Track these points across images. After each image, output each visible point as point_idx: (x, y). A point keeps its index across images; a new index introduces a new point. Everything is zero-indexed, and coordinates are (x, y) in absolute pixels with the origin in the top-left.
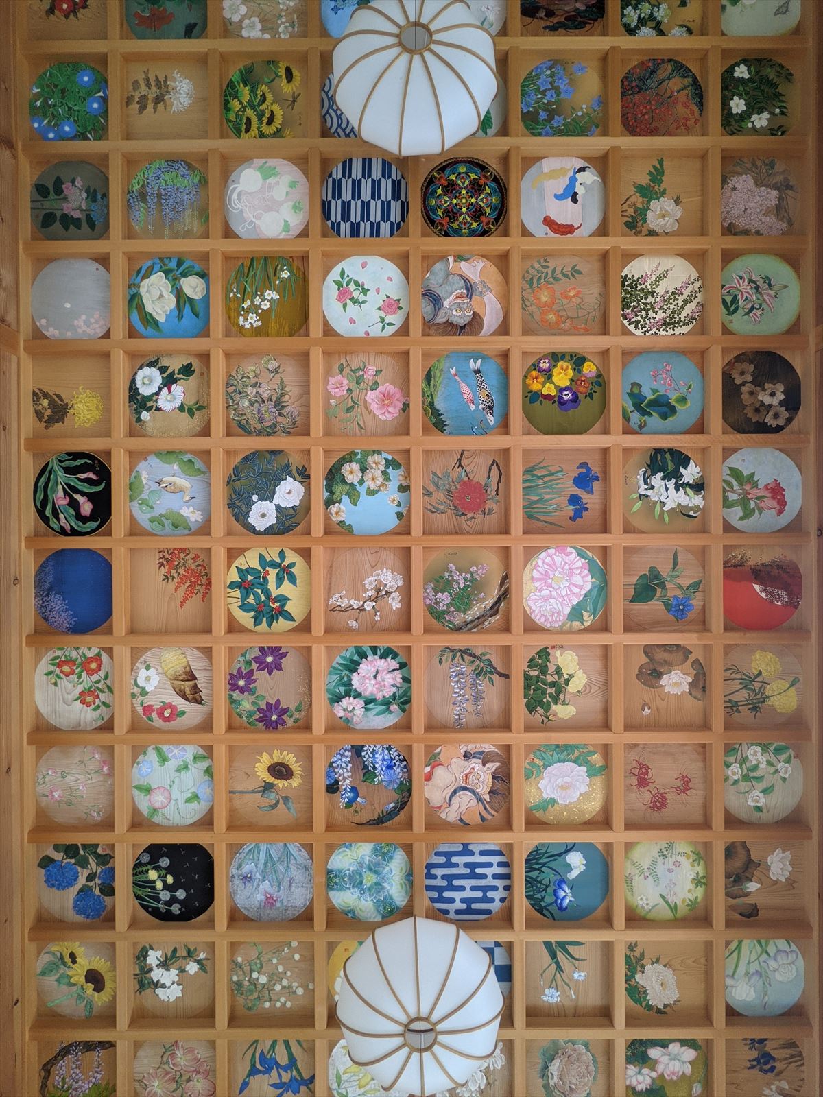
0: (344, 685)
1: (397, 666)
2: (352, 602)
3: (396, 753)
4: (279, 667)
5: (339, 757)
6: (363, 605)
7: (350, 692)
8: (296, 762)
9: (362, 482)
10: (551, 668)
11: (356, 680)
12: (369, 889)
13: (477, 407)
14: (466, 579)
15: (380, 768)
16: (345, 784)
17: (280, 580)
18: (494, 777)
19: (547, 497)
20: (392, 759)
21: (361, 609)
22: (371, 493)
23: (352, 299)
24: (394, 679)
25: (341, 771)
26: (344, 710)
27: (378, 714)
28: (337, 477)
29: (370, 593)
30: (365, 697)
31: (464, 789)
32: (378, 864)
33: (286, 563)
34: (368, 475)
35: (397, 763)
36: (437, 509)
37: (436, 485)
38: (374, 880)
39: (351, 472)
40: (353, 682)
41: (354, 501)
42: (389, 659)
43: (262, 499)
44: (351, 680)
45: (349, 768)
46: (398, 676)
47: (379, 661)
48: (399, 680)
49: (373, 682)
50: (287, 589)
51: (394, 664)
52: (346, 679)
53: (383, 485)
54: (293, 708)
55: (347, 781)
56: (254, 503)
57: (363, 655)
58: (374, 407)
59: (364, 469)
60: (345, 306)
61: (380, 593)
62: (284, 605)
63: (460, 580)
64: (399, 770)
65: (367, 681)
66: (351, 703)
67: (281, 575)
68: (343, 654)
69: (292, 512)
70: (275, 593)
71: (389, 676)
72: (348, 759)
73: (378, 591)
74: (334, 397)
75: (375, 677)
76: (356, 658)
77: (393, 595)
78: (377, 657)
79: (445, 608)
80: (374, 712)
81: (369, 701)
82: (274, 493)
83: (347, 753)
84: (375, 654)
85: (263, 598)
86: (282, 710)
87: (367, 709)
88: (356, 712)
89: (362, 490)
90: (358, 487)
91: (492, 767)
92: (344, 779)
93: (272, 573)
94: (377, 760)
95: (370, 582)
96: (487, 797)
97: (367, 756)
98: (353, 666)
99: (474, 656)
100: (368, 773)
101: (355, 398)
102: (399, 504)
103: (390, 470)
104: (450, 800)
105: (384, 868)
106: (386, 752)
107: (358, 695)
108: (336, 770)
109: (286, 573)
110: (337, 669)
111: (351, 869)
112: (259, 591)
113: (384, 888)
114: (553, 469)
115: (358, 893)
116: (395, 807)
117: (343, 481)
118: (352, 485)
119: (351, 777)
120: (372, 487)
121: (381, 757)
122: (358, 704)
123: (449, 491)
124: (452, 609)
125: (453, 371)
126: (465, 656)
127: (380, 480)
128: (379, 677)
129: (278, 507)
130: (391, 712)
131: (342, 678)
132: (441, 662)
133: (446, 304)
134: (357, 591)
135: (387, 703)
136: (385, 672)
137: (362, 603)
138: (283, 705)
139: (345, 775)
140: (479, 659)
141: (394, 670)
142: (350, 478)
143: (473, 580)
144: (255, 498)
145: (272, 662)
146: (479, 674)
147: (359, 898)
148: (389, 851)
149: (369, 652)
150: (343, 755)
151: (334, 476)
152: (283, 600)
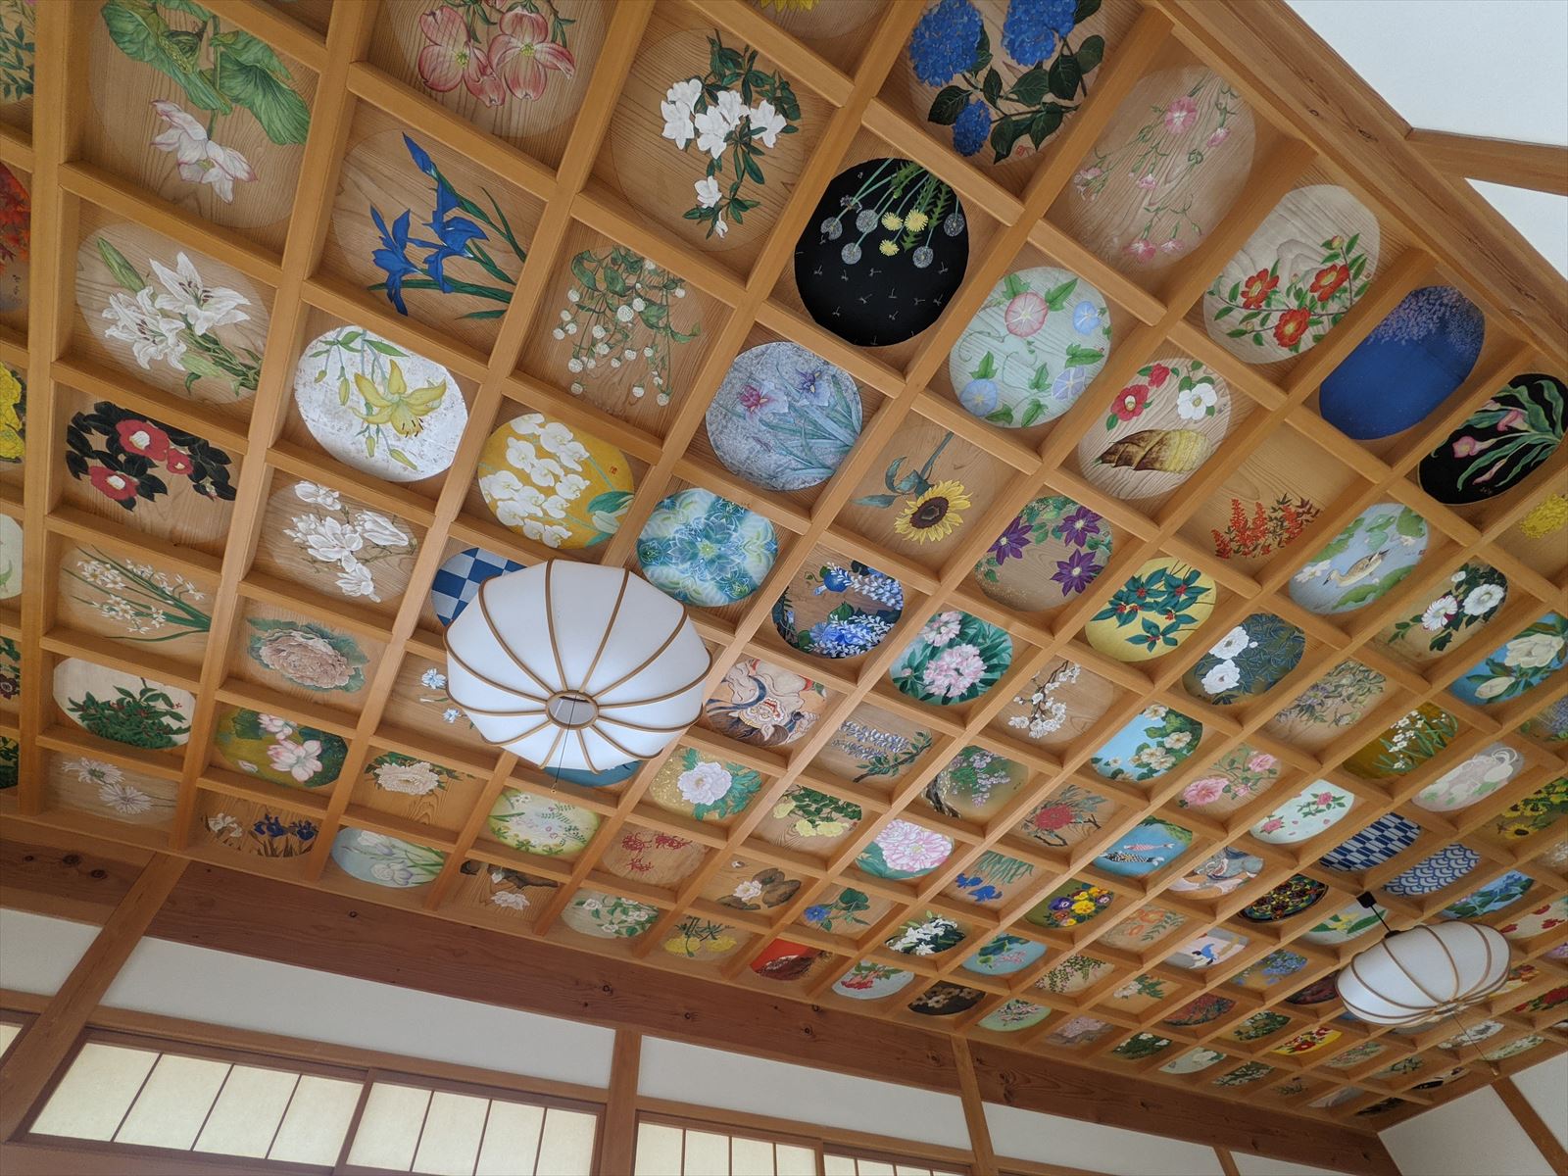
0: (976, 636)
1: (949, 695)
2: (1057, 684)
3: (852, 652)
4: (1057, 577)
5: (895, 591)
6: (1043, 692)
7: (962, 637)
8: (927, 538)
9: (1161, 745)
10: (835, 815)
11: (970, 650)
12: (692, 544)
13: (1123, 850)
14: (983, 786)
15: (847, 627)
16: (855, 582)
17: (1149, 626)
18: (754, 729)
19: (998, 866)
20: (847, 645)
21: (1041, 689)
22: (1141, 749)
23: (1314, 803)
24: (938, 687)
25: (876, 584)
26: (947, 623)
27: (913, 654)
28: (1189, 727)
29: (1048, 705)
30: (943, 650)
31: (760, 698)
32: (722, 569)
33: (1160, 642)
34: (1160, 751)
35: (839, 648)
36: (1069, 790)
37: (1091, 799)
38: (701, 555)
39: (1179, 740)
40: (970, 646)
41: (1151, 732)
42: (964, 691)
43: (1247, 651)
44: (974, 645)
45: (873, 595)
46: (938, 690)
47: (971, 681)
48: (933, 690)
49: (954, 666)
50: (1135, 628)
51: (954, 693)
52: (980, 640)
53: (1139, 759)
54: (998, 569)
55: (857, 586)
56: (1250, 641)
57: (990, 669)
58: (1211, 782)
59: (1169, 751)
60: (1315, 796)
61: (1039, 711)
62: (1119, 618)
63: (985, 781)
64: (830, 645)
65: (959, 660)
66: (948, 633)
67: (1154, 631)
68: (1010, 651)
69: (1202, 672)
70: (1141, 614)
71: (946, 683)
72: (884, 599)
73: (1043, 712)
74: (1257, 756)
75: (957, 670)
76: (995, 661)
77: (1027, 723)
78: (977, 681)
79: (971, 760)
80: (918, 653)
81: (935, 652)
82: (1237, 665)
83: (893, 601)
84: (982, 681)
85: (1148, 600)
86: (1005, 555)
87: (928, 646)
88: (934, 633)
89: (1153, 742)
90: (1160, 739)
91: (767, 733)
92: (862, 584)
93: (1162, 622)
94: (859, 630)
95: (1061, 710)
96: (735, 714)
97: (872, 621)
98: (986, 654)
99: (902, 763)
100: (849, 613)
101: (1237, 772)
102: (1107, 764)
103: (1145, 770)
104: (755, 679)
105: (711, 573)
106: (861, 643)
107: (951, 644)
108: (880, 580)
109: (1152, 635)
110: (999, 637)
111: (735, 535)
112: (1160, 600)
113: (684, 561)
114: (1015, 878)
115: (694, 526)
116: (786, 623)
117: (1180, 730)
118: (1168, 735)
119: (860, 593)
120: (1147, 751)
121: (859, 634)
122: (941, 640)
123: (1077, 805)
124: (965, 764)
125: (1170, 846)
126: (907, 756)
127: (1145, 759)
128: (954, 673)
129: (1221, 661)
130: (904, 668)
131: (984, 637)
132: (921, 734)
133: (1226, 861)
134: (1064, 694)
135: (918, 669)
136: (953, 681)
137: (1046, 692)
138: (1010, 559)
139: (867, 587)
140: (893, 767)
141: (948, 690)
142: (1175, 736)
143: (977, 791)
144: (1254, 645)
145: (1070, 572)
146: (879, 760)
147: (687, 525)
148: (732, 589)
149: (989, 676)
150: (894, 596)
151: (1194, 727)
152: (1125, 620)
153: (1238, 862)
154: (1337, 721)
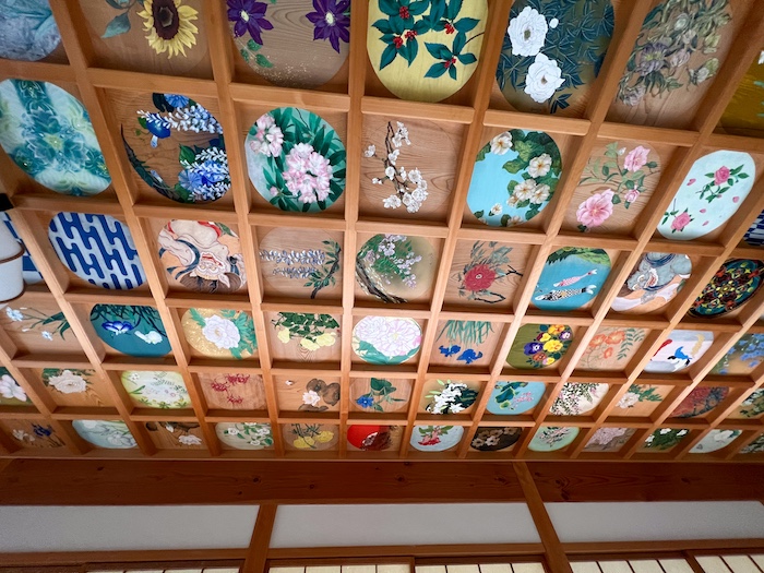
0: (298, 132)
1: (321, 199)
2: (397, 152)
3: (222, 189)
4: (319, 34)
5: (205, 116)
6: (391, 165)
7: (290, 141)
8: (185, 47)
9: (527, 177)
10: (320, 329)
11: (303, 149)
12: (41, 141)
14: (405, 270)
15: (200, 168)
16: (171, 121)
17: (436, 50)
18: (215, 281)
19: (463, 333)
20: (215, 184)
21: (387, 163)
22: (511, 188)
23: (713, 184)
24: (307, 194)
25: (186, 117)
26: (267, 130)
27: (265, 171)
28: (542, 148)
29: (404, 175)
30: (284, 159)
31: (198, 255)
32: (78, 155)
33: (458, 64)
34: (530, 184)
35: (211, 189)
36: (476, 250)
37: (499, 251)
38: (55, 148)
39: (542, 165)
40: (301, 144)
41: (510, 167)
42: (329, 190)
43: (550, 34)
44: (304, 143)
45: (193, 128)
46: (311, 199)
47: (327, 178)
48: (306, 199)
49: (303, 170)
50: (425, 60)
51: (323, 196)
52: (305, 135)
53: (516, 199)
54: (262, 50)
55: (175, 125)
56: (548, 20)
57: (333, 161)
58: (597, 197)
59: (539, 180)
60: (711, 175)
61: (402, 186)
62: (403, 54)
63: (403, 266)
64: (203, 190)
65: (303, 163)
66: (275, 140)
67: (444, 53)
68: (335, 135)
69: (519, 81)
70: (422, 39)
71: (311, 190)
72: (205, 129)
73: (405, 185)
74: (627, 154)
75: (308, 173)
76: (331, 151)
77: (398, 200)
78: (331, 177)
79: (380, 250)
80: (268, 168)
81: (279, 163)
82: (551, 57)
83: (211, 127)
84: (335, 175)
85: (417, 18)
86: (259, 32)
87: (270, 159)
88: (265, 144)
89: (517, 177)
90: (522, 172)
91: (226, 281)
92: (178, 121)
93: (446, 39)
94: (210, 166)
95: (416, 175)
96: (193, 274)
97: (213, 153)
98: (320, 146)
99: (332, 272)
100: (192, 152)
101: (615, 178)
102: (491, 214)
103: (528, 208)
104: (182, 241)
105: (76, 162)
106: (222, 178)
107: (286, 150)
108: (186, 110)
109: (445, 60)
110: (317, 125)
111: (57, 118)
112: (427, 13)
113: (51, 159)
114: (483, 338)
115: (28, 125)
116: (157, 182)
117: (535, 155)
118: (527, 164)
119: (182, 130)
120: (517, 188)
121: (215, 171)
122: (275, 149)
123: (490, 261)
124: (378, 257)
125: (594, 272)
126: (331, 265)
127: (522, 197)
128: (308, 177)
129: (531, 60)
130: (269, 188)
131: (306, 130)
132: (326, 242)
134: (410, 159)
135: (279, 184)
136: (314, 185)
137: (394, 164)
138: (265, 34)
139: (183, 123)
140: (329, 276)
141: (317, 195)
142: (535, 163)
143: (403, 276)
144: (554, 23)
145: (325, 22)
146: (314, 275)
147: (22, 126)
148: (100, 170)
149: (337, 168)
150: (208, 123)
151: (544, 143)
152: (410, 54)
153: (665, 268)
154: (694, 80)
